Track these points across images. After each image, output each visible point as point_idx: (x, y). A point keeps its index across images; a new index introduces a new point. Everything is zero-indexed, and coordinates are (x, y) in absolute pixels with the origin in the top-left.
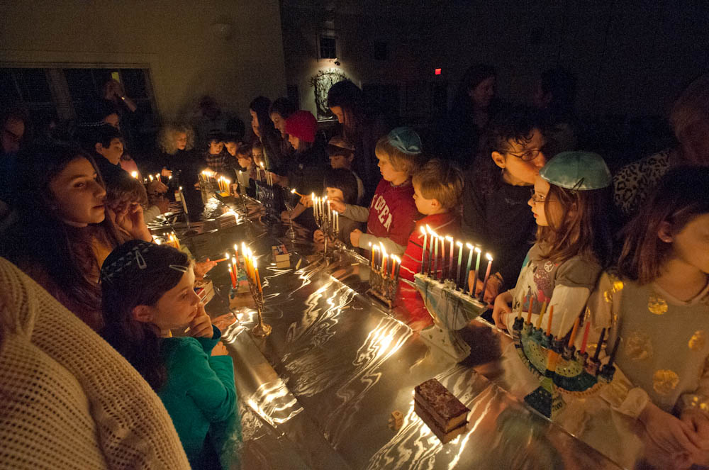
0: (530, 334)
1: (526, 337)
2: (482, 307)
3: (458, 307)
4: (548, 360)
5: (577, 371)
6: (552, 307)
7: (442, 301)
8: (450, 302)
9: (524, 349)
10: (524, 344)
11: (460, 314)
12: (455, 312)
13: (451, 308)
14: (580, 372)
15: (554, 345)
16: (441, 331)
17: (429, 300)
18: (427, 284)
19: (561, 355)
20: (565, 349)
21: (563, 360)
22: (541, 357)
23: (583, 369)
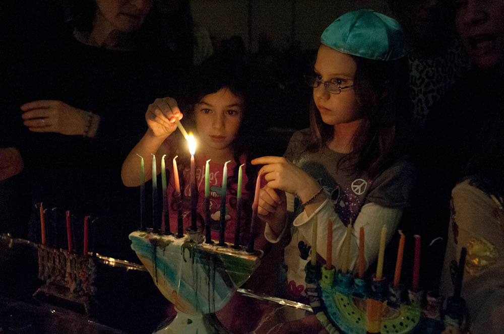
0: (335, 283)
1: (329, 290)
2: (254, 259)
3: (214, 269)
4: (366, 316)
5: (413, 320)
6: (362, 230)
7: (184, 267)
8: (199, 266)
9: (329, 310)
10: (327, 303)
11: (219, 280)
12: (211, 278)
13: (202, 274)
14: (417, 321)
15: (374, 290)
16: (190, 322)
17: (160, 272)
18: (155, 243)
19: (386, 302)
20: (391, 290)
21: (391, 309)
22: (356, 316)
23: (422, 313)
